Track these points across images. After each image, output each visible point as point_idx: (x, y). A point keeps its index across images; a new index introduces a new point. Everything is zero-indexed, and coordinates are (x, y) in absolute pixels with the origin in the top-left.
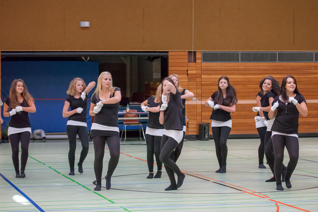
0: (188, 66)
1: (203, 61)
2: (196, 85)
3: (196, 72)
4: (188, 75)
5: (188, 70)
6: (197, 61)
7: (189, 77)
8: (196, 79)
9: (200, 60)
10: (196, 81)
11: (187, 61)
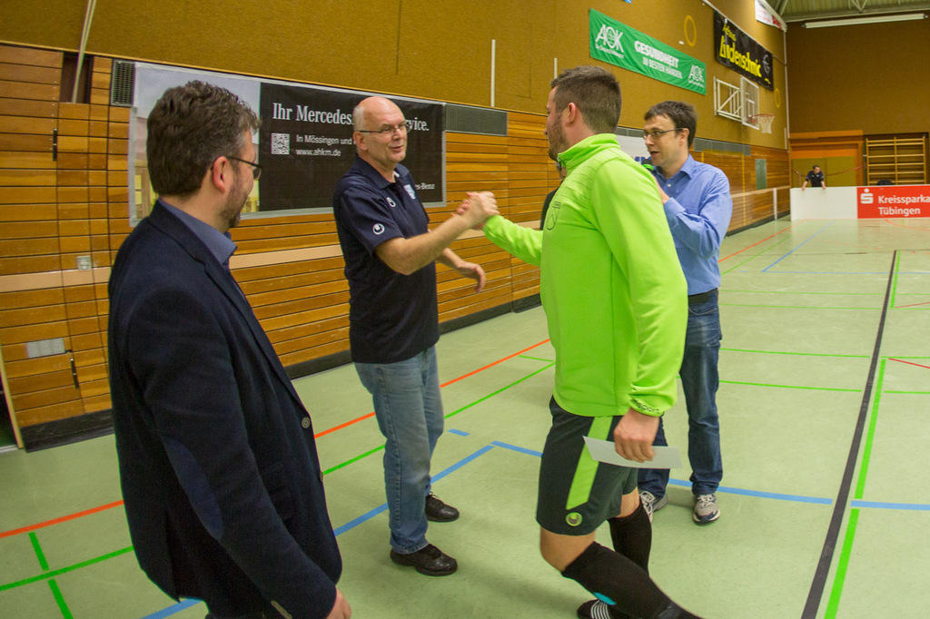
0: (61, 116)
1: (116, 100)
2: (86, 200)
3: (89, 142)
4: (59, 156)
5: (60, 133)
6: (95, 98)
7: (60, 166)
8: (88, 175)
9: (107, 92)
10: (86, 184)
11: (56, 96)
